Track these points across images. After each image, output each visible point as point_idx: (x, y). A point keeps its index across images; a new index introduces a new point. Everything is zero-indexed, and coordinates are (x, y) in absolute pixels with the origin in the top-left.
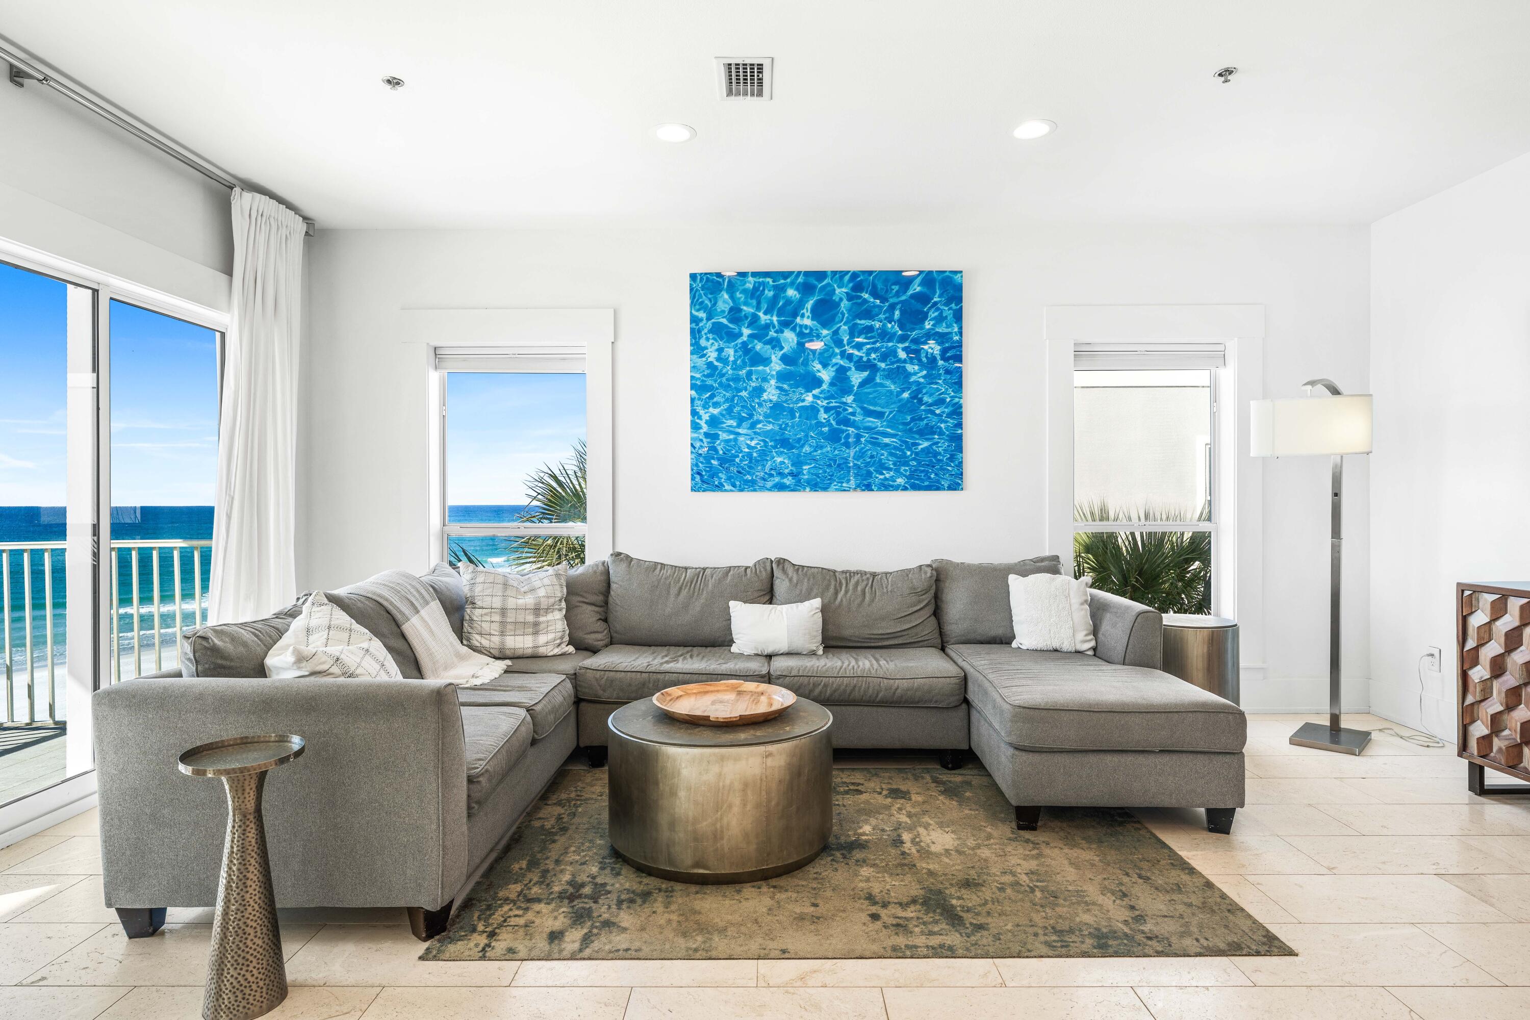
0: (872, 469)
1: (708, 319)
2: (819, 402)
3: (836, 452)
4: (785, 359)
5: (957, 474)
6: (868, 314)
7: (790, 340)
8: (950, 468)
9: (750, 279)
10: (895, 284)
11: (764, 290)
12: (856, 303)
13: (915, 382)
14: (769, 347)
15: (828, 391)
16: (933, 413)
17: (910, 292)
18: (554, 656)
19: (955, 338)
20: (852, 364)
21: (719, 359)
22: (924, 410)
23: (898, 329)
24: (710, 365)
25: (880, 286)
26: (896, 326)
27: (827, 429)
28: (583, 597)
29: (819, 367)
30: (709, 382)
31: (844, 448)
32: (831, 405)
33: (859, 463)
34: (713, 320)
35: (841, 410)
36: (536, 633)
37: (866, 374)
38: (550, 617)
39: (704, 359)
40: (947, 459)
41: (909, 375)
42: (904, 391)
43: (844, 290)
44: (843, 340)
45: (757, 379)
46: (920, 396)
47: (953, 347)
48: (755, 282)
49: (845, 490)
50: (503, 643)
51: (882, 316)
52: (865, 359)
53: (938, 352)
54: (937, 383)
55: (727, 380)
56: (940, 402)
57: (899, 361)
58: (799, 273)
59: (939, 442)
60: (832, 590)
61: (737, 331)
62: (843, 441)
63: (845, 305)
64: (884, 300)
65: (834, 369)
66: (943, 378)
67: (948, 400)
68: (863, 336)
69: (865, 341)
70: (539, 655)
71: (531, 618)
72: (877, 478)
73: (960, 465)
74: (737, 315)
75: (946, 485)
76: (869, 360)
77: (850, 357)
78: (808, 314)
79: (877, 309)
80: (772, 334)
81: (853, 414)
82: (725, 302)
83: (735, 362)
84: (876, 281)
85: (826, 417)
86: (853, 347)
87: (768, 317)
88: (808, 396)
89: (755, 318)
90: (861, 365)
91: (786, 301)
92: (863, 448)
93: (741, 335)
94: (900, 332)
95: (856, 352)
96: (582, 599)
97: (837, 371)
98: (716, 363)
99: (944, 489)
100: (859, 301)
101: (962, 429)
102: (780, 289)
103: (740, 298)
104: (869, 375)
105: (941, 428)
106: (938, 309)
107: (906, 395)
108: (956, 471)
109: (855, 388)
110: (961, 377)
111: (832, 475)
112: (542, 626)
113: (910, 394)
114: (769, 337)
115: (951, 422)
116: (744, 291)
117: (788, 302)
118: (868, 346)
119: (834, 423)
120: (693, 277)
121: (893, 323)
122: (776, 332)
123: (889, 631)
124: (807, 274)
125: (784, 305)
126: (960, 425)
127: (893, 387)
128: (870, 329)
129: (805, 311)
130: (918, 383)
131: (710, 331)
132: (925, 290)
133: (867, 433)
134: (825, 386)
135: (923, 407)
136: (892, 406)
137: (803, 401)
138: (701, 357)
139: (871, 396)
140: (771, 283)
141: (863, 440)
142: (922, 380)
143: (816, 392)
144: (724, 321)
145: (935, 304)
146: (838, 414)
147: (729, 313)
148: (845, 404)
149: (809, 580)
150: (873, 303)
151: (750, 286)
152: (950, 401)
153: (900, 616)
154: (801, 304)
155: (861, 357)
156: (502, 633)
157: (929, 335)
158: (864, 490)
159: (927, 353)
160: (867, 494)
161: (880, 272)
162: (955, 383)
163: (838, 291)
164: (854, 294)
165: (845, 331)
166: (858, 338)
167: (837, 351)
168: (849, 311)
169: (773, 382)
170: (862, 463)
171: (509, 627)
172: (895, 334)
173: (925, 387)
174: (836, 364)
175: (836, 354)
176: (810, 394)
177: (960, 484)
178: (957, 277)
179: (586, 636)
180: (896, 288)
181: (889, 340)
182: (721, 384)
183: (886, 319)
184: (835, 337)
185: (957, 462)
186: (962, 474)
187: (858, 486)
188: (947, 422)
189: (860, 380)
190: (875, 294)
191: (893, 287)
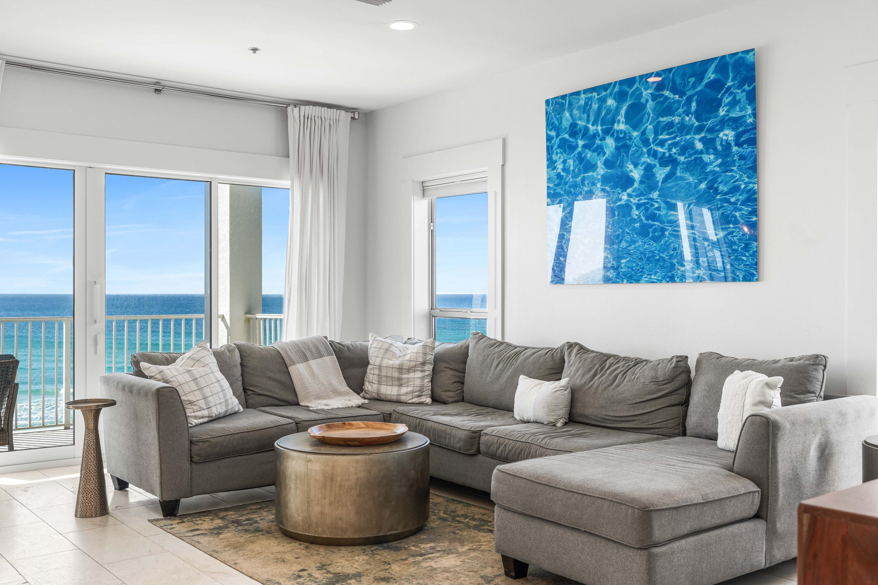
0: (674, 261)
1: (557, 136)
2: (632, 200)
3: (646, 246)
4: (608, 164)
5: (752, 264)
6: (669, 111)
7: (610, 145)
8: (744, 258)
9: (583, 96)
10: (691, 76)
11: (591, 103)
12: (659, 102)
13: (711, 171)
14: (595, 154)
15: (639, 189)
16: (728, 201)
17: (706, 81)
18: (412, 403)
19: (748, 121)
20: (657, 161)
21: (564, 170)
22: (720, 200)
23: (695, 121)
24: (559, 176)
25: (678, 81)
26: (693, 118)
27: (638, 224)
28: (449, 364)
29: (631, 167)
30: (558, 190)
31: (652, 242)
32: (642, 202)
33: (664, 256)
34: (560, 137)
35: (649, 206)
36: (400, 385)
37: (668, 169)
38: (411, 375)
39: (555, 171)
40: (742, 249)
41: (706, 165)
42: (701, 182)
43: (650, 91)
44: (649, 139)
45: (588, 184)
46: (716, 185)
47: (747, 131)
48: (586, 98)
49: (653, 282)
50: (378, 389)
51: (681, 110)
52: (667, 155)
53: (732, 138)
54: (732, 171)
55: (570, 187)
56: (735, 189)
57: (697, 152)
58: (616, 82)
59: (734, 232)
60: (592, 373)
61: (574, 144)
62: (651, 235)
63: (650, 105)
64: (682, 94)
65: (643, 168)
66: (737, 164)
67: (743, 187)
68: (665, 132)
69: (667, 137)
70: (402, 401)
71: (396, 374)
72: (679, 269)
73: (755, 255)
74: (575, 130)
75: (741, 276)
76: (670, 155)
77: (654, 154)
78: (622, 119)
79: (676, 105)
80: (598, 142)
81: (658, 209)
82: (567, 120)
83: (574, 170)
84: (675, 78)
85: (638, 213)
86: (657, 145)
87: (595, 127)
88: (624, 195)
89: (586, 129)
90: (665, 161)
91: (607, 110)
92: (667, 241)
93: (577, 146)
94: (697, 124)
95: (660, 149)
96: (448, 366)
97: (645, 168)
98: (562, 174)
99: (740, 280)
100: (662, 99)
101: (756, 216)
102: (602, 101)
103: (576, 115)
104: (671, 170)
105: (735, 217)
106: (732, 93)
107: (703, 186)
108: (750, 261)
109: (660, 184)
110: (755, 161)
111: (643, 268)
112: (404, 381)
113: (706, 184)
114: (595, 146)
115: (746, 209)
116: (579, 108)
117: (609, 111)
118: (670, 142)
119: (643, 218)
120: (547, 102)
121: (690, 116)
122: (601, 140)
123: (622, 414)
124: (622, 82)
125: (606, 114)
126: (754, 212)
127: (691, 179)
128: (671, 125)
129: (620, 117)
130: (714, 173)
131: (559, 147)
132: (719, 76)
133: (670, 226)
134: (636, 185)
135: (718, 197)
136: (691, 198)
137: (620, 200)
138: (553, 170)
139: (673, 190)
140: (597, 97)
141: (667, 233)
142: (717, 169)
143: (629, 190)
144: (566, 136)
145: (729, 88)
146: (647, 209)
147: (570, 129)
148: (652, 199)
149: (580, 362)
150: (673, 99)
151: (582, 102)
152: (745, 187)
153: (634, 402)
154: (618, 110)
155: (664, 153)
156: (379, 383)
157: (724, 123)
158: (668, 282)
159: (722, 140)
160: (671, 285)
161: (679, 67)
162: (749, 168)
163: (645, 93)
164: (657, 93)
165: (650, 130)
166: (661, 135)
167: (645, 150)
168: (654, 110)
169: (599, 185)
170: (666, 256)
171: (383, 379)
172: (692, 125)
173: (720, 176)
174: (644, 163)
175: (644, 154)
176: (625, 193)
177: (753, 275)
178: (750, 57)
179: (442, 393)
180: (692, 80)
181: (687, 133)
182: (565, 190)
183: (684, 112)
184: (643, 137)
185: (751, 252)
186: (756, 264)
187: (664, 278)
188: (741, 210)
189: (663, 176)
190: (674, 91)
191: (690, 80)
